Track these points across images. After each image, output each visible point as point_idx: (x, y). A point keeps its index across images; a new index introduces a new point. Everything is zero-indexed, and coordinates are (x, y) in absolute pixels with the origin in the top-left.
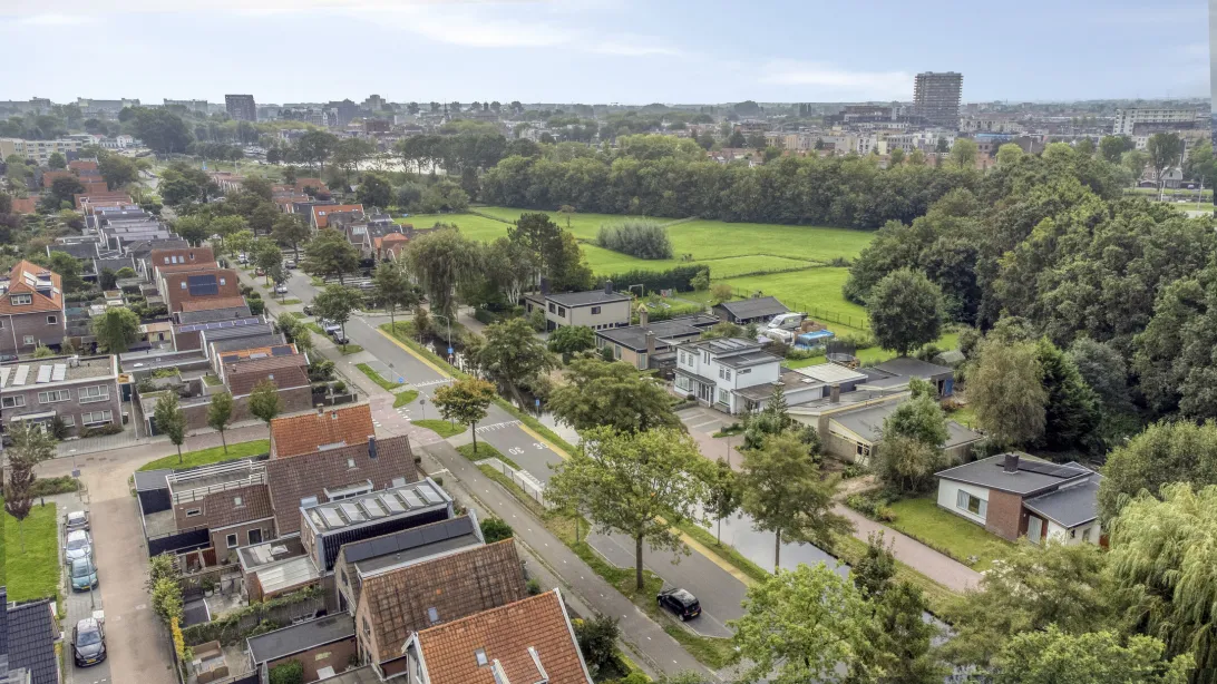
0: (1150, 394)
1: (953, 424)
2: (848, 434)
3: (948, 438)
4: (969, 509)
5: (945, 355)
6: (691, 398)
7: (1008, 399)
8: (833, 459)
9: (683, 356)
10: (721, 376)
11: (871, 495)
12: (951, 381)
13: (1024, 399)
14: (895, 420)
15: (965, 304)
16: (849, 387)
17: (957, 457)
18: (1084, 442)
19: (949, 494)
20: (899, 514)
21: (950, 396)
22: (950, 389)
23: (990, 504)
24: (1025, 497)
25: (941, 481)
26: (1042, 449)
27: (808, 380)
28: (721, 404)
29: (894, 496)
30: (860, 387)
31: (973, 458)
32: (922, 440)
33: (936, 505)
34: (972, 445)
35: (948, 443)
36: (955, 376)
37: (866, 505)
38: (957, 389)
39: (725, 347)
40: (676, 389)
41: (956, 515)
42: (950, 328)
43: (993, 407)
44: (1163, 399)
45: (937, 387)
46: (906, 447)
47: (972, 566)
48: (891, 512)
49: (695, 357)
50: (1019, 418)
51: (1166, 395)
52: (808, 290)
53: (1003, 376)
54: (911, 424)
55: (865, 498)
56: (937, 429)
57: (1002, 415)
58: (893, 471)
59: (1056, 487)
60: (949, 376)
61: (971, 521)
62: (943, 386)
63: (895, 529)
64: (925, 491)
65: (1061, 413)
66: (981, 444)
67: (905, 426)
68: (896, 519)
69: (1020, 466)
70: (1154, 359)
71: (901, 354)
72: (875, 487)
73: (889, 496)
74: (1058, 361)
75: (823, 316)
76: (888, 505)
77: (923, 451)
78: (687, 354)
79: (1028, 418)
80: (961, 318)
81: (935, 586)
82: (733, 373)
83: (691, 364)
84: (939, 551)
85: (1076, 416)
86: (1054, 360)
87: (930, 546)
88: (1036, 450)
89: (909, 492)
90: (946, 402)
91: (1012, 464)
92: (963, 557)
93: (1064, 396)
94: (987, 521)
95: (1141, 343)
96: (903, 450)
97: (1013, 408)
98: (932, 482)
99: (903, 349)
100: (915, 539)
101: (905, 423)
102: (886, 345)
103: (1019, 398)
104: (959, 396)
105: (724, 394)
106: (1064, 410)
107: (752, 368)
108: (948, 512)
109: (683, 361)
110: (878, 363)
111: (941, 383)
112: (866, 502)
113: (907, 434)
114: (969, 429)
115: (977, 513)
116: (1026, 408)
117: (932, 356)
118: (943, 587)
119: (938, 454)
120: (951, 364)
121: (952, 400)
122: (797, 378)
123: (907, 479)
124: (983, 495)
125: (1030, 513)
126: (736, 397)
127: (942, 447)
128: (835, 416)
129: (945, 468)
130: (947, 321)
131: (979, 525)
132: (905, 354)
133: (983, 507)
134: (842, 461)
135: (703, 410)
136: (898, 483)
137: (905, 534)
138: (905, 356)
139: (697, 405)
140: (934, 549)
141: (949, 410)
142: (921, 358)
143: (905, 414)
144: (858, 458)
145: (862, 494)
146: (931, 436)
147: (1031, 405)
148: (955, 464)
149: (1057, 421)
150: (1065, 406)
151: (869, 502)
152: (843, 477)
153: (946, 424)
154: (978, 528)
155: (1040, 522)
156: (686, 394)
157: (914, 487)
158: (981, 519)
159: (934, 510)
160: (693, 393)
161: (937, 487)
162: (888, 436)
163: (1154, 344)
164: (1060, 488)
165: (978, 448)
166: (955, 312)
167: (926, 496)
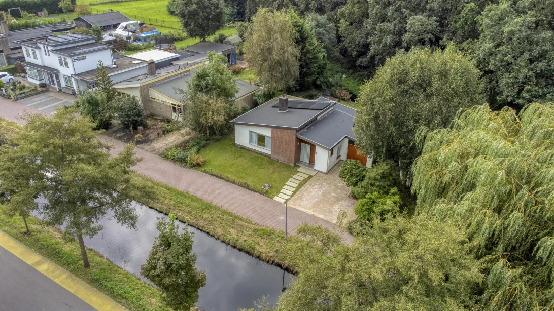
0: (350, 46)
1: (239, 81)
2: (164, 98)
3: (237, 92)
4: (259, 144)
5: (229, 39)
6: (43, 85)
7: (275, 57)
8: (156, 119)
9: (28, 52)
10: (61, 64)
11: (184, 146)
12: (235, 54)
13: (286, 55)
14: (196, 82)
15: (238, 10)
16: (168, 63)
17: (245, 105)
18: (318, 82)
19: (243, 136)
20: (207, 157)
21: (236, 64)
22: (235, 60)
23: (273, 138)
24: (298, 130)
25: (235, 125)
26: (297, 91)
27: (136, 62)
28: (67, 87)
29: (203, 143)
30: (175, 63)
31: (255, 104)
32: (218, 96)
33: (234, 144)
34: (253, 95)
35: (237, 95)
36: (237, 51)
37: (180, 156)
38: (239, 59)
39: (61, 40)
40: (30, 80)
41: (249, 150)
42: (232, 25)
43: (266, 64)
44: (358, 49)
45: (226, 58)
46: (207, 103)
47: (266, 193)
48: (201, 158)
49: (37, 51)
50: (283, 70)
51: (359, 46)
52: (146, 10)
53: (270, 39)
54: (207, 84)
55: (179, 150)
56: (228, 85)
57: (272, 68)
58: (199, 123)
59: (316, 118)
60: (234, 50)
61: (261, 154)
62: (231, 57)
63: (205, 172)
64: (226, 134)
65: (307, 64)
66: (260, 93)
67: (203, 87)
68: (205, 163)
69: (289, 105)
70: (351, 24)
71: (202, 39)
72: (187, 138)
73: (198, 143)
74: (302, 27)
75: (155, 24)
76: (198, 152)
77: (219, 104)
78: (30, 50)
79: (289, 69)
80: (237, 19)
81: (240, 222)
82: (69, 61)
83: (35, 57)
84: (240, 185)
85: (315, 65)
86: (300, 26)
87: (233, 183)
88: (293, 91)
89: (214, 137)
90: (233, 67)
91: (284, 105)
92: (259, 188)
93: (308, 52)
94: (272, 152)
95: (342, 14)
96: (204, 106)
97: (279, 64)
98: (230, 126)
99: (203, 36)
100: (220, 178)
101: (203, 83)
102: (192, 34)
103: (282, 55)
104: (241, 63)
105: (68, 79)
106: (308, 62)
107: (87, 56)
108: (243, 148)
109: (29, 55)
110: (189, 47)
111: (229, 55)
112: (180, 153)
113: (206, 93)
114: (250, 83)
115: (264, 146)
116: (287, 62)
117: (222, 40)
118: (248, 221)
119: (231, 105)
120: (234, 44)
121: (237, 66)
122: (128, 61)
123: (211, 127)
124: (267, 133)
125: (301, 141)
126: (76, 80)
127: (233, 99)
128: (152, 85)
129: (238, 114)
130: (229, 21)
131: (266, 155)
132: (204, 39)
133: (268, 142)
134: (163, 120)
135: (52, 94)
136: (205, 132)
137: (213, 175)
138: (205, 40)
139: (48, 91)
140: (235, 184)
141: (236, 73)
142: (216, 41)
143: (202, 76)
144: (174, 116)
145: (177, 147)
146: (225, 93)
147: (291, 59)
148: (244, 110)
149: (305, 70)
150: (309, 59)
151: (182, 153)
152: (164, 133)
153: (234, 81)
154: (267, 158)
155: (309, 147)
156: (38, 82)
157: (217, 133)
158: (267, 151)
159: (234, 149)
160: (44, 82)
161: (233, 129)
162: (192, 97)
163: (351, 14)
164: (318, 118)
165: (258, 96)
166: (233, 15)
167: (226, 138)
